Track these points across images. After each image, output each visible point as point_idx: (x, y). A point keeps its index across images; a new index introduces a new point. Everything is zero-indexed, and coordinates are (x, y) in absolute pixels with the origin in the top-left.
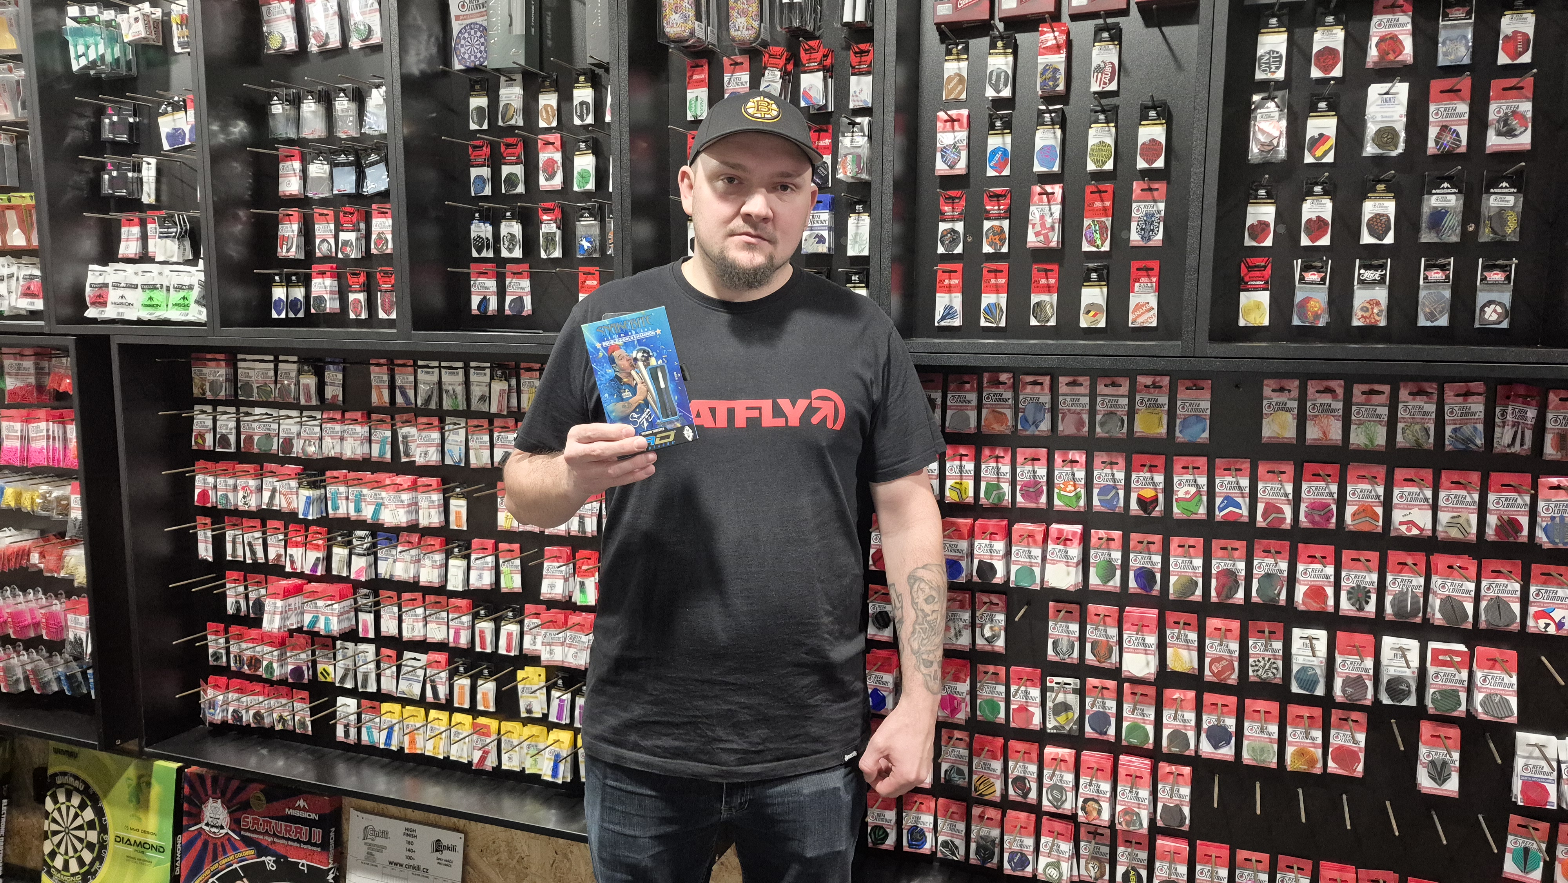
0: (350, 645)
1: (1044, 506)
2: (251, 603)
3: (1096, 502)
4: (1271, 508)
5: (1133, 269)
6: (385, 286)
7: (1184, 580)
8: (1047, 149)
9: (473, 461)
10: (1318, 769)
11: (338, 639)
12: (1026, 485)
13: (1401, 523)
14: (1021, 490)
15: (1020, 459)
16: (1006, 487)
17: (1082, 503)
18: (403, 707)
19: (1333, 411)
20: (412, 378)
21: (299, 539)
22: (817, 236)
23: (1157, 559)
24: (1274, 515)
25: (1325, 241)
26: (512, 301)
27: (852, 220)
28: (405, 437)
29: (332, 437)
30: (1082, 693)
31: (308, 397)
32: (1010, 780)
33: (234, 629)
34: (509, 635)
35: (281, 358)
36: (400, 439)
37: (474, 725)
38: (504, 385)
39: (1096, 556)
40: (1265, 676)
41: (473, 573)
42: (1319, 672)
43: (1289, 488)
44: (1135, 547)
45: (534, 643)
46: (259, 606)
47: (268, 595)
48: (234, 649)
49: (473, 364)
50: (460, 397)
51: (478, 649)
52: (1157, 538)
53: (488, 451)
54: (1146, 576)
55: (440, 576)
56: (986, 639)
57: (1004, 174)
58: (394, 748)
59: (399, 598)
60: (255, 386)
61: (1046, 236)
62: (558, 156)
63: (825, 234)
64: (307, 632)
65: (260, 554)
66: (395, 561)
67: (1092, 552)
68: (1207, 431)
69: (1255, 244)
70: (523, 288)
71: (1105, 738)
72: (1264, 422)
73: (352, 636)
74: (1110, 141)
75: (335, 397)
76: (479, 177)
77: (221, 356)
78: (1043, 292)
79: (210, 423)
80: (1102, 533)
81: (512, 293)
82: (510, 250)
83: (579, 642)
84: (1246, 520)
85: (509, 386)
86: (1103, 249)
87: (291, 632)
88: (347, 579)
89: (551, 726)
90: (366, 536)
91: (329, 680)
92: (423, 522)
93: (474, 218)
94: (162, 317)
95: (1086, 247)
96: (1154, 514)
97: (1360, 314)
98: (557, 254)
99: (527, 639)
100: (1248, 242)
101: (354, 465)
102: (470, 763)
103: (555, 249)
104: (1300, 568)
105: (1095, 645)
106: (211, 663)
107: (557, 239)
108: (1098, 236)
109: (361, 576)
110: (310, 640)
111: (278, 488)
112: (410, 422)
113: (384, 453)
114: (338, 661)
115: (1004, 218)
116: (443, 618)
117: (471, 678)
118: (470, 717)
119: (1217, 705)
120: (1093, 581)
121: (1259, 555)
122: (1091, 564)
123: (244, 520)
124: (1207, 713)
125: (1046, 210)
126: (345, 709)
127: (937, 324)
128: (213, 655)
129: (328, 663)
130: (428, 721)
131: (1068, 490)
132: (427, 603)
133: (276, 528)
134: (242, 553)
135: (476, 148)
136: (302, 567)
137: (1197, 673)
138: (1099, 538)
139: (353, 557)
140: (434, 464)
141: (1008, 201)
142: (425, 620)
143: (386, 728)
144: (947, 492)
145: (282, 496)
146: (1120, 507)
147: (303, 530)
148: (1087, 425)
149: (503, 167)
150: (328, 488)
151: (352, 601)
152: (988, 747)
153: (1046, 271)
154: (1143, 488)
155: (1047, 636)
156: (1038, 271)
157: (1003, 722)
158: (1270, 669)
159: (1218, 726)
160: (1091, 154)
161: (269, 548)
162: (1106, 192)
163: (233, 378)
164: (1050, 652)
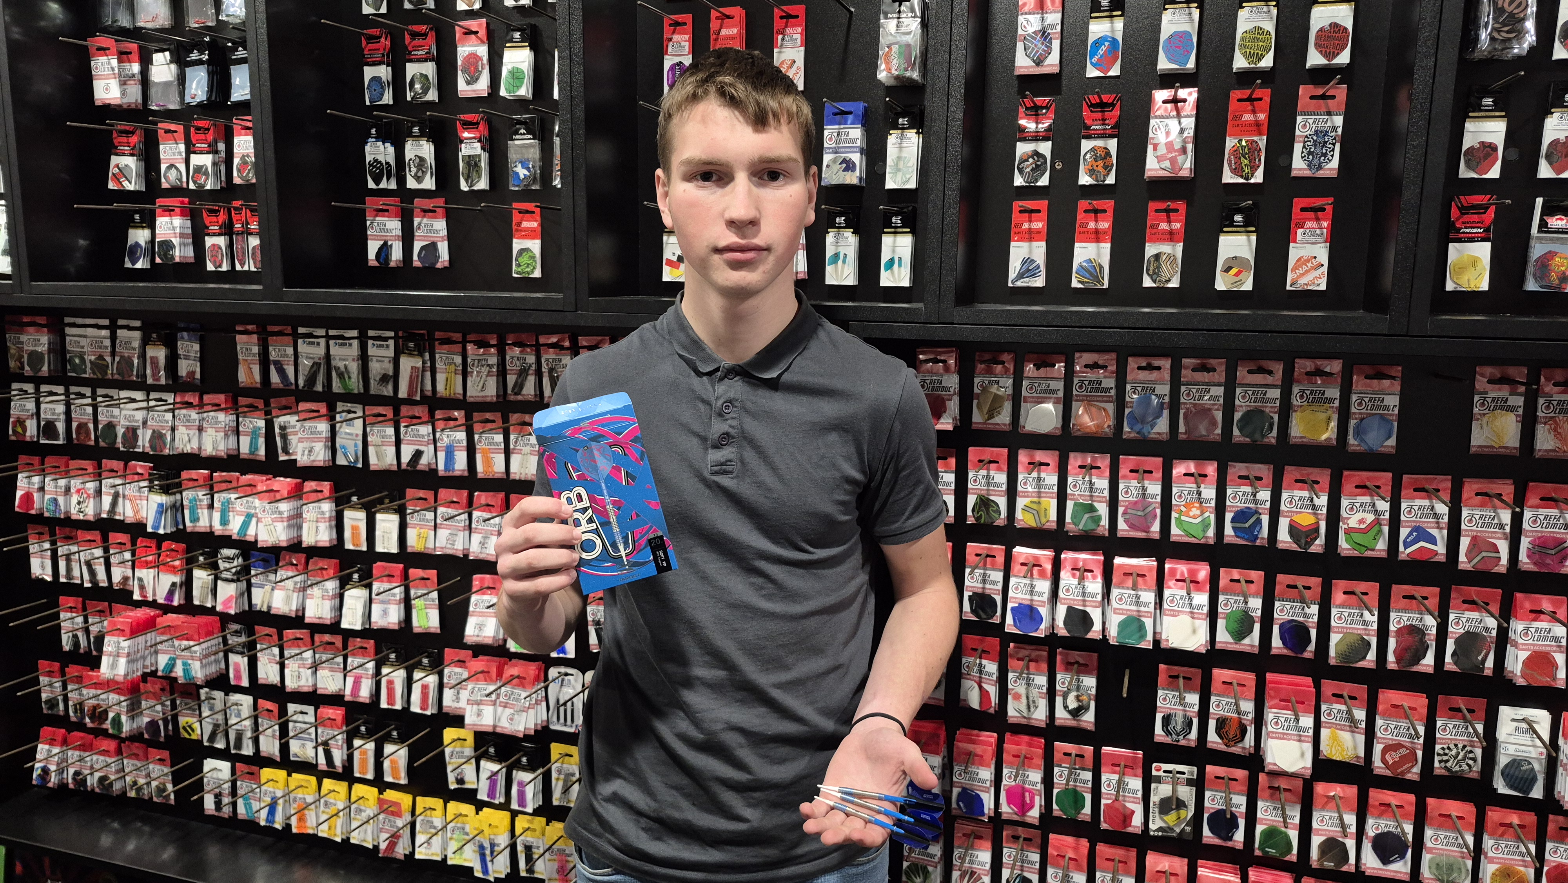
0: (218, 695)
1: (1157, 536)
2: (92, 637)
3: (1229, 530)
4: (1480, 544)
5: (1295, 210)
7: (1352, 639)
8: (1180, 37)
9: (373, 460)
11: (202, 687)
12: (1131, 507)
14: (1124, 513)
15: (1123, 471)
16: (1103, 509)
17: (1211, 532)
18: (289, 775)
20: (290, 351)
21: (150, 558)
22: (844, 161)
23: (1314, 610)
24: (1484, 554)
26: (423, 248)
27: (893, 139)
28: (283, 428)
29: (188, 427)
30: (1199, 784)
31: (155, 375)
33: (73, 670)
34: (425, 687)
35: (121, 322)
36: (277, 430)
37: (381, 802)
38: (417, 363)
39: (1228, 604)
40: (1457, 769)
41: (376, 608)
42: (1537, 766)
43: (1506, 516)
44: (1282, 593)
45: (458, 699)
46: (99, 644)
47: (111, 632)
48: (73, 696)
49: (371, 333)
50: (354, 376)
51: (384, 705)
52: (1315, 582)
53: (394, 449)
54: (1295, 632)
55: (332, 610)
56: (1070, 712)
57: (1111, 73)
58: (278, 826)
59: (281, 638)
60: (87, 359)
61: (1173, 161)
62: (482, 51)
63: (856, 158)
64: (163, 678)
65: (101, 575)
66: (274, 589)
67: (1221, 598)
68: (1394, 437)
69: (1474, 175)
70: (438, 231)
71: (1230, 844)
72: (1474, 424)
73: (221, 683)
74: (1270, 27)
75: (192, 374)
76: (376, 79)
77: (42, 320)
78: (1162, 241)
79: (31, 406)
80: (1236, 574)
81: (423, 238)
82: (419, 179)
83: (517, 700)
84: (1442, 559)
85: (421, 362)
86: (1252, 181)
87: (145, 677)
88: (212, 611)
89: (480, 806)
90: (237, 556)
91: (194, 737)
92: (308, 539)
93: (369, 135)
95: (1228, 177)
96: (1313, 549)
98: (482, 184)
99: (448, 694)
100: (1464, 173)
101: (217, 463)
102: (376, 848)
103: (480, 177)
104: (1517, 626)
105: (1222, 723)
106: (45, 711)
107: (483, 165)
108: (1246, 162)
109: (230, 607)
110: (168, 688)
111: (121, 492)
112: (290, 408)
113: (257, 449)
114: (204, 714)
115: (1111, 136)
116: (338, 664)
117: (376, 741)
118: (375, 790)
119: (1389, 805)
120: (1224, 637)
121: (1457, 608)
122: (1220, 616)
123: (79, 532)
124: (1373, 815)
125: (1174, 125)
126: (215, 774)
127: (1010, 285)
128: (46, 702)
129: (192, 716)
130: (322, 794)
131: (1191, 514)
132: (317, 644)
133: (120, 543)
134: (80, 575)
135: (371, 38)
136: (154, 594)
137: (1362, 763)
138: (1232, 580)
139: (219, 582)
140: (321, 464)
141: (1117, 112)
142: (315, 667)
143: (268, 800)
144: (1019, 514)
145: (127, 502)
146: (1263, 539)
147: (154, 546)
148: (1220, 426)
149: (408, 64)
150: (184, 494)
151: (221, 640)
152: (1070, 854)
153: (1168, 211)
154: (1297, 513)
155: (1154, 709)
156: (1157, 211)
157: (1088, 819)
158: (1464, 759)
159: (1389, 833)
160: (1241, 46)
161: (112, 569)
162: (1260, 99)
163: (59, 348)
164: (1158, 730)
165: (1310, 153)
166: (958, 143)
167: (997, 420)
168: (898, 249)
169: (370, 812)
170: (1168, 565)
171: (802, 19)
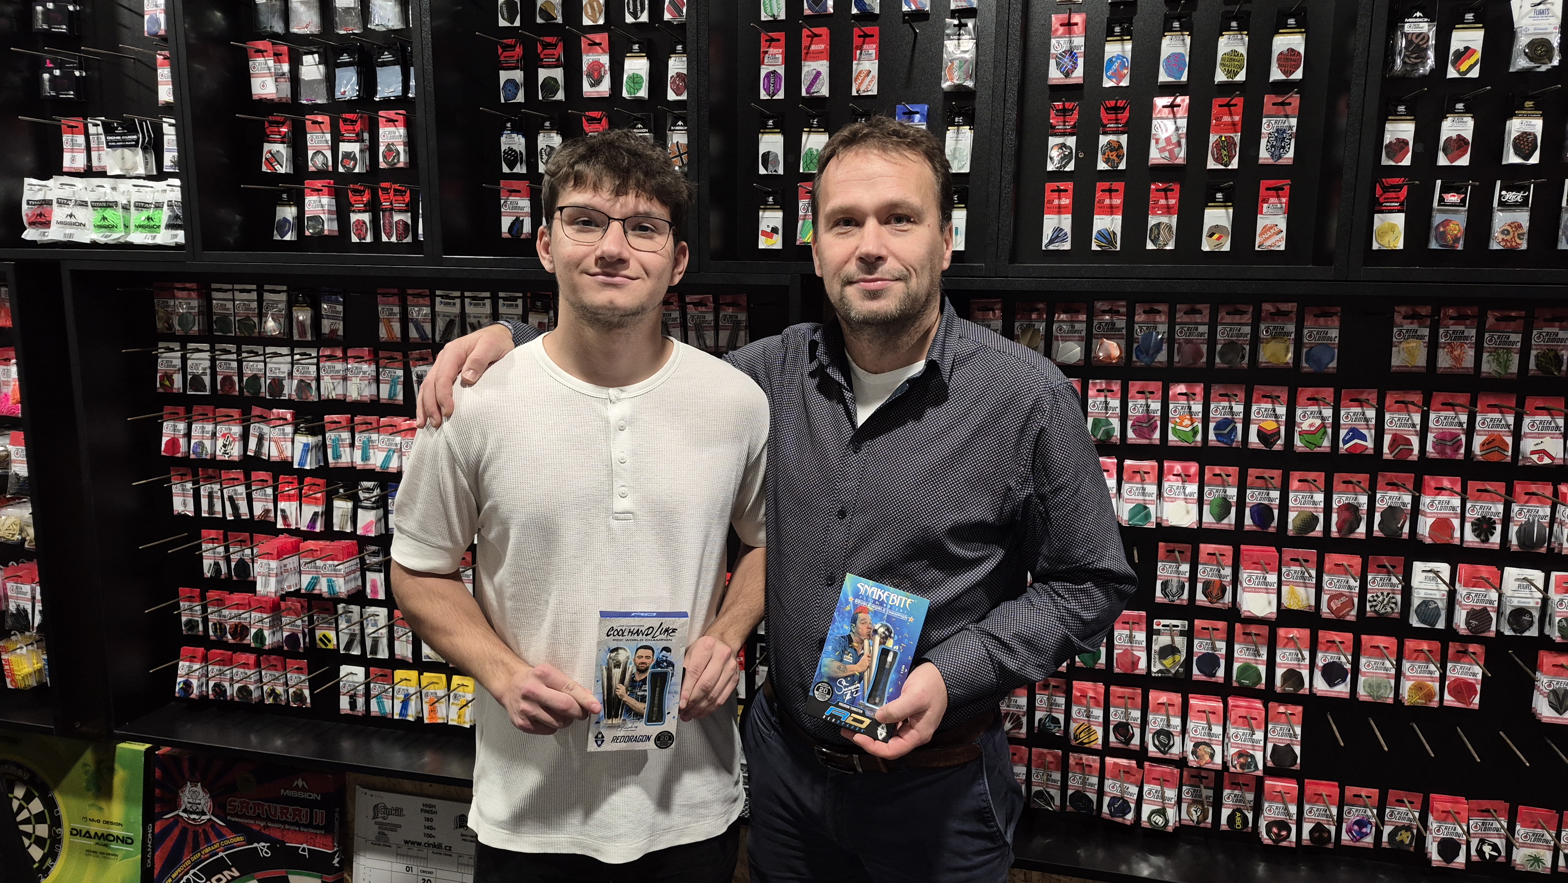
0: (356, 609)
1: (1158, 443)
2: (233, 564)
3: (1212, 436)
4: (1398, 440)
5: (1262, 189)
7: (1304, 516)
8: (1176, 57)
10: (1435, 703)
11: (341, 601)
12: (1138, 420)
13: (1533, 453)
14: (1132, 425)
15: (1132, 392)
16: (1116, 423)
17: (1199, 438)
18: (420, 674)
19: (1466, 338)
20: (428, 310)
21: (292, 492)
23: (1275, 494)
24: (1401, 447)
25: (1464, 161)
27: (950, 133)
29: (333, 377)
30: (1189, 635)
31: (303, 333)
32: (1111, 727)
33: (212, 594)
35: (266, 287)
36: (415, 378)
39: (1212, 493)
40: (1383, 611)
42: (1440, 605)
43: (1417, 418)
44: (1253, 483)
46: (243, 567)
47: (258, 557)
48: (214, 618)
49: (502, 294)
52: (1277, 473)
54: (1262, 513)
57: (1122, 84)
58: (410, 719)
60: (233, 319)
61: (1171, 152)
62: (605, 59)
64: (304, 595)
65: (244, 509)
67: (1206, 489)
68: (1336, 361)
69: (1392, 163)
71: (1213, 679)
72: (1394, 349)
73: (359, 598)
74: (1243, 50)
75: (333, 332)
76: (510, 81)
77: (191, 285)
78: (1161, 213)
79: (178, 362)
80: (1217, 470)
84: (1371, 452)
86: (1230, 167)
87: (288, 595)
88: (353, 535)
90: (376, 487)
91: (330, 646)
93: (505, 128)
94: (122, 240)
95: (1211, 165)
96: (1275, 448)
97: (1501, 237)
100: (1385, 161)
101: (359, 408)
104: (1426, 500)
105: (1207, 585)
106: (184, 633)
108: (1225, 153)
109: (370, 531)
110: (308, 604)
111: (267, 435)
112: (425, 359)
113: (395, 395)
114: (341, 626)
115: (1123, 133)
119: (1334, 642)
120: (1208, 518)
121: (1382, 488)
122: (1205, 502)
123: (223, 471)
124: (1321, 650)
125: (1170, 124)
127: (1043, 248)
128: (186, 624)
129: (329, 629)
130: (452, 689)
131: (1184, 424)
133: (262, 481)
134: (221, 509)
135: (506, 47)
136: (297, 524)
137: (1313, 610)
138: (1215, 475)
139: (360, 510)
141: (1126, 114)
143: (401, 697)
145: (272, 444)
146: (1238, 442)
147: (296, 482)
148: (1205, 356)
149: (540, 70)
150: (327, 435)
151: (358, 560)
152: (1091, 694)
153: (1165, 190)
154: (1263, 421)
155: (1155, 577)
156: (1157, 190)
157: (1103, 667)
158: (1388, 603)
159: (1334, 663)
160: (1221, 64)
161: (254, 503)
162: (1235, 105)
163: (207, 310)
164: (1159, 593)
165: (1272, 146)
166: (1013, 137)
170: (1165, 464)
171: (876, 38)
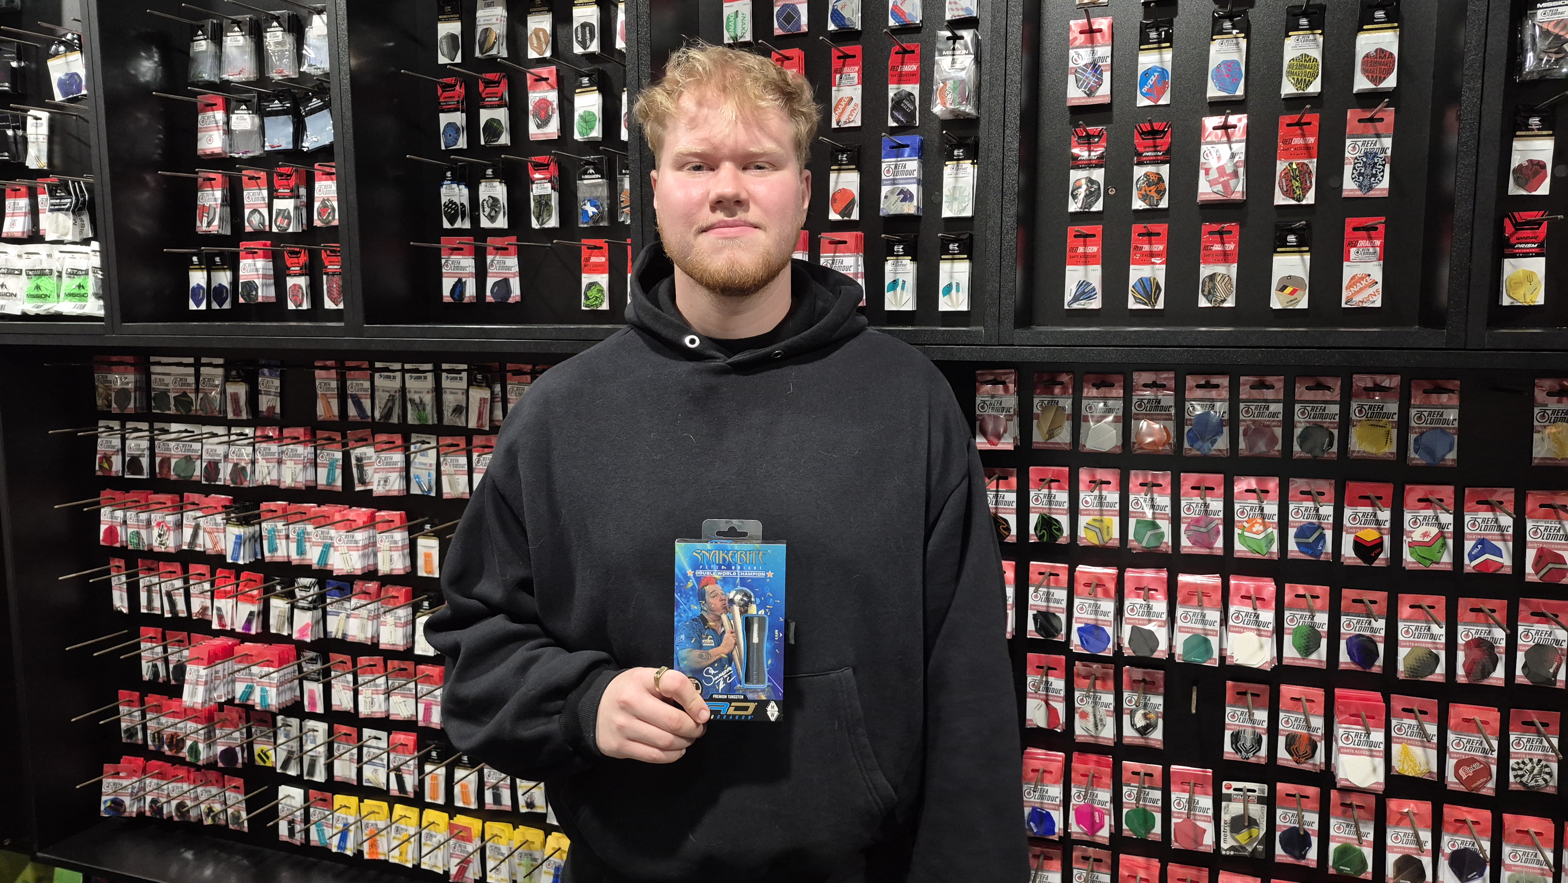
0: (294, 722)
1: (1220, 552)
2: (171, 666)
3: (1292, 546)
4: (1546, 556)
5: (1348, 229)
6: (332, 267)
7: (1420, 653)
8: (1228, 66)
9: (446, 489)
11: (278, 715)
12: (1194, 523)
14: (1187, 530)
15: (1185, 488)
16: (1165, 526)
17: (1275, 548)
18: (361, 801)
20: (367, 384)
21: (229, 588)
22: (902, 192)
23: (1381, 624)
24: (1551, 566)
26: (495, 284)
27: (949, 170)
28: (359, 460)
29: (267, 460)
30: (1270, 802)
31: (237, 411)
33: (152, 699)
35: (204, 360)
36: (354, 462)
37: (451, 827)
38: (486, 394)
39: (1293, 619)
40: (1532, 783)
44: (1348, 608)
46: (180, 670)
47: (191, 661)
48: (152, 725)
49: (445, 366)
50: (429, 408)
52: (1381, 596)
53: (466, 477)
54: (1363, 647)
55: (405, 636)
56: (1138, 730)
57: (1161, 102)
58: (349, 853)
59: (354, 664)
60: (172, 395)
61: (1226, 185)
62: (553, 96)
63: (913, 188)
64: (238, 705)
65: (181, 606)
66: (348, 617)
67: (1287, 614)
68: (1455, 450)
69: (1523, 192)
70: (509, 268)
71: (1303, 862)
72: (1536, 436)
73: (295, 709)
74: (1316, 54)
75: (272, 408)
76: (451, 125)
77: (129, 359)
78: (1216, 262)
79: (116, 442)
80: (1301, 589)
81: (495, 275)
82: (492, 219)
84: (1508, 571)
85: (492, 393)
86: (1304, 202)
87: (221, 706)
88: (288, 639)
89: (549, 830)
90: (314, 585)
91: (269, 764)
92: (384, 568)
93: (444, 178)
94: (52, 311)
95: (1280, 199)
96: (1377, 563)
98: (553, 222)
100: (1514, 190)
101: (294, 495)
102: (447, 873)
103: (550, 216)
105: (1292, 740)
106: (124, 740)
107: (553, 204)
108: (1297, 184)
109: (306, 635)
110: (244, 715)
111: (201, 524)
112: (366, 440)
113: (334, 480)
114: (279, 741)
115: (1164, 162)
116: (410, 690)
117: (447, 766)
118: (446, 815)
119: (1464, 822)
120: (1291, 653)
121: (1525, 620)
122: (1286, 631)
123: (161, 563)
124: (1448, 832)
125: (1224, 150)
126: (288, 801)
127: (1066, 307)
128: (126, 731)
129: (267, 743)
130: (393, 820)
131: (1254, 530)
132: (389, 670)
133: (200, 574)
134: (159, 605)
135: (446, 87)
136: (232, 624)
137: (1435, 778)
138: (1297, 596)
139: (296, 611)
140: (396, 493)
141: (1168, 139)
142: (388, 693)
143: (340, 826)
144: (1082, 532)
145: (207, 535)
146: (1327, 554)
147: (233, 577)
148: (1280, 442)
149: (482, 111)
150: (264, 525)
151: (296, 667)
152: (1142, 874)
153: (1221, 233)
154: (1361, 528)
155: (1222, 727)
156: (1210, 233)
157: (1159, 839)
158: (1540, 773)
159: (1465, 849)
160: (1288, 72)
161: (192, 599)
162: (1309, 124)
163: (145, 386)
164: (1228, 747)
165: (1360, 174)
166: (1015, 171)
167: (1057, 439)
168: (955, 275)
169: (441, 837)
170: (1232, 582)
171: (859, 59)
